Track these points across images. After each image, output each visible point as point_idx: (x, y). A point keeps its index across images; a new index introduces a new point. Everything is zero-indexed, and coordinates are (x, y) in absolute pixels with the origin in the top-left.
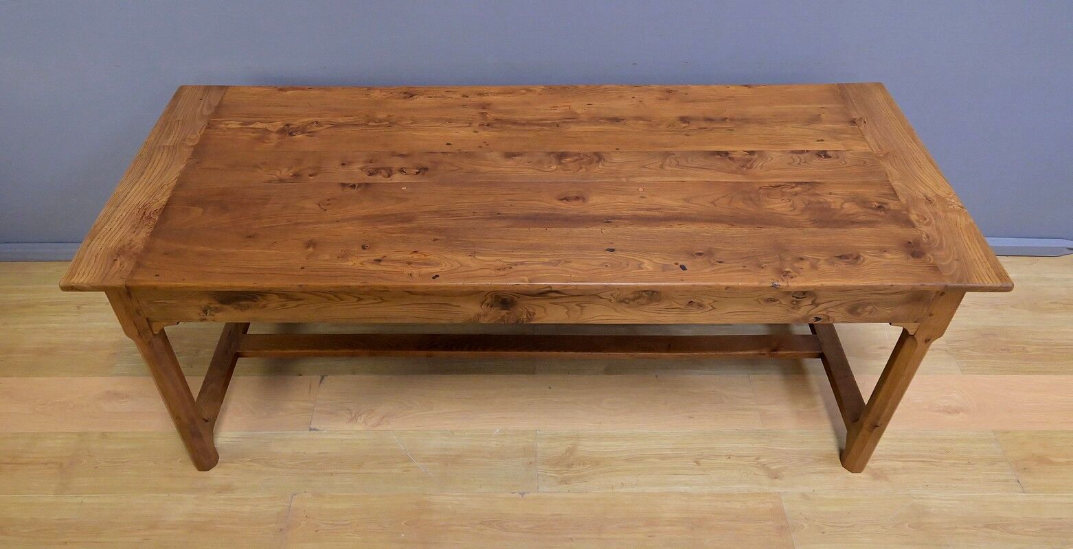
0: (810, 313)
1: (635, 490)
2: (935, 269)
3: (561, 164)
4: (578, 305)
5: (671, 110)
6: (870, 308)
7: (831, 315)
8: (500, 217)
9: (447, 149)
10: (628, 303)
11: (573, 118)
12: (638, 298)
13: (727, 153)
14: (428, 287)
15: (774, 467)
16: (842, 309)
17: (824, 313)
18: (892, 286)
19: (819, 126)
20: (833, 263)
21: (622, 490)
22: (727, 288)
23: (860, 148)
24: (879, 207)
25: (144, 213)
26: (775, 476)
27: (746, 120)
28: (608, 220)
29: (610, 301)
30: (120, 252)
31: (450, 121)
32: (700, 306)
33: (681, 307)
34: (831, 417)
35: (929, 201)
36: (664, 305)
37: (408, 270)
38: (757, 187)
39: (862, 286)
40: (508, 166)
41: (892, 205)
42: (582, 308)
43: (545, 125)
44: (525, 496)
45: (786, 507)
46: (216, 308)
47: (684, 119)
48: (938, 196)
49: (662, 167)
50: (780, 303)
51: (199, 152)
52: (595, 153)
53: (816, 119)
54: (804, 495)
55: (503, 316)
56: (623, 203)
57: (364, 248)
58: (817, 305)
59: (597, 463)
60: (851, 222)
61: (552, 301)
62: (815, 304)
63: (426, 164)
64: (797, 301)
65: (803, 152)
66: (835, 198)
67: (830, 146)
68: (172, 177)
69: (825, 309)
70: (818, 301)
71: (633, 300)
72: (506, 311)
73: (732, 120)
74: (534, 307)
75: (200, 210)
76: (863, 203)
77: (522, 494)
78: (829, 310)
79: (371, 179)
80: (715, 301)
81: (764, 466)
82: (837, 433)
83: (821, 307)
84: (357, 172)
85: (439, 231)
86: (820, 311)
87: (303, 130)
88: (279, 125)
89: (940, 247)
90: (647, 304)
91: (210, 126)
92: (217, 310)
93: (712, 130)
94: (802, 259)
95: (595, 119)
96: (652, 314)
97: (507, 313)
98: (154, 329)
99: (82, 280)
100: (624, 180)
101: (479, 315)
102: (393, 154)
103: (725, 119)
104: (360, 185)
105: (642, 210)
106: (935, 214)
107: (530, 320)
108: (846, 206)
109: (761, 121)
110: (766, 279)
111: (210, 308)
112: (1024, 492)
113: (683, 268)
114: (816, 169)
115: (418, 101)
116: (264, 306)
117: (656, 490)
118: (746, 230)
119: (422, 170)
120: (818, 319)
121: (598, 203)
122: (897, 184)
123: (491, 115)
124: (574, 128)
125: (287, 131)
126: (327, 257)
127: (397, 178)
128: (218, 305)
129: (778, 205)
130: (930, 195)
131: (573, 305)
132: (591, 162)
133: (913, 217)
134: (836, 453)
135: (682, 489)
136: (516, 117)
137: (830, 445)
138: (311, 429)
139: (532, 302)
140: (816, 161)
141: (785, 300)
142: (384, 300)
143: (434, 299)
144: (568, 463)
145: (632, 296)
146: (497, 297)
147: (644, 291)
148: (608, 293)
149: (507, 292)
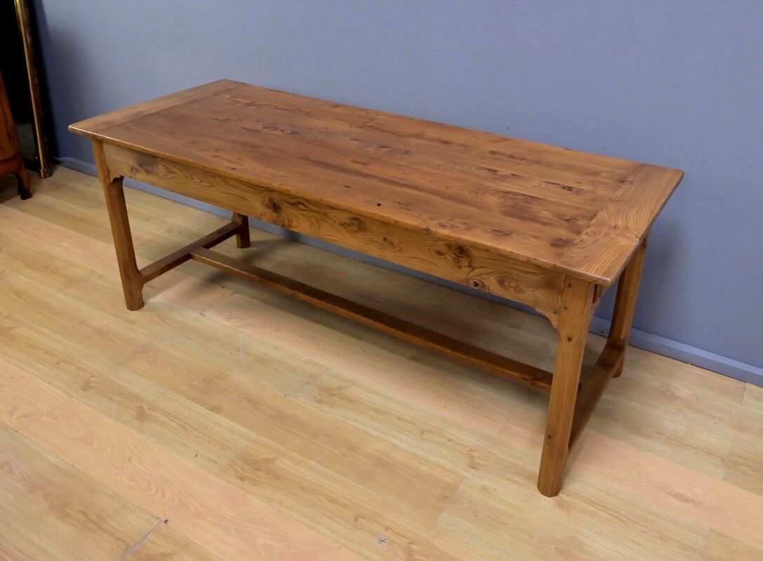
0: (469, 277)
1: (361, 427)
4: (317, 221)
5: (492, 147)
6: (512, 284)
7: (486, 283)
8: (305, 159)
9: (322, 129)
10: (346, 228)
11: (419, 136)
12: (352, 224)
13: (495, 171)
15: (478, 462)
16: (493, 279)
17: (479, 278)
19: (590, 177)
20: (485, 231)
21: (352, 423)
23: (604, 193)
24: (568, 220)
26: (474, 466)
27: (538, 163)
29: (335, 223)
32: (391, 244)
33: (379, 241)
35: (614, 228)
36: (369, 236)
37: (224, 163)
38: (491, 189)
41: (582, 222)
42: (319, 225)
44: (287, 397)
45: (462, 488)
47: (493, 152)
50: (446, 258)
51: (195, 101)
52: (407, 151)
53: (594, 174)
55: (275, 219)
57: (216, 150)
58: (474, 269)
59: (351, 402)
61: (301, 212)
62: (472, 267)
63: (300, 131)
64: (458, 260)
65: (554, 184)
66: (541, 208)
67: (581, 186)
69: (480, 275)
70: (474, 264)
71: (349, 226)
72: (276, 214)
73: (528, 160)
74: (291, 215)
76: (559, 215)
77: (285, 395)
78: (484, 276)
79: (261, 130)
80: (401, 243)
81: (471, 457)
83: (477, 271)
84: (258, 126)
86: (476, 276)
87: (257, 106)
90: (358, 232)
91: (214, 94)
92: (138, 171)
93: (505, 161)
95: (434, 139)
96: (362, 244)
101: (261, 214)
102: (289, 124)
103: (523, 159)
104: (252, 130)
106: (607, 234)
107: (290, 226)
108: (543, 213)
113: (379, 205)
116: (157, 174)
117: (376, 433)
119: (294, 133)
120: (476, 285)
122: (602, 214)
123: (370, 124)
124: (412, 140)
125: (249, 104)
127: (276, 132)
128: (137, 167)
129: (491, 200)
130: (621, 225)
131: (314, 220)
132: (397, 153)
133: (587, 231)
138: (202, 314)
139: (290, 210)
140: (557, 190)
141: (450, 256)
142: (213, 186)
143: (238, 192)
144: (332, 394)
145: (347, 222)
146: (271, 200)
147: (354, 219)
148: (333, 214)
149: (276, 197)
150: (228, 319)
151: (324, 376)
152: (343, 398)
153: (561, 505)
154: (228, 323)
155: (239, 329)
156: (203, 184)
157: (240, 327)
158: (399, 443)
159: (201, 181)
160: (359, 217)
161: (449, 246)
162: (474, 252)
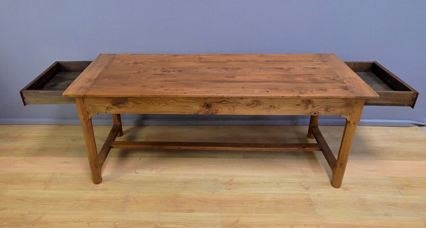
0: (312, 111)
1: (255, 192)
2: (352, 92)
3: (226, 70)
5: (263, 59)
6: (332, 109)
7: (319, 112)
8: (206, 81)
9: (189, 67)
10: (249, 106)
11: (231, 61)
12: (253, 104)
13: (282, 68)
14: (183, 96)
15: (307, 186)
16: (323, 109)
17: (317, 111)
18: (338, 96)
19: (313, 63)
20: (318, 91)
21: (250, 192)
22: (283, 97)
23: (326, 67)
24: (333, 79)
25: (90, 80)
26: (307, 189)
27: (288, 61)
28: (242, 82)
29: (243, 105)
30: (82, 87)
31: (189, 61)
32: (274, 107)
33: (268, 108)
34: (327, 172)
35: (350, 78)
36: (262, 107)
37: (177, 92)
38: (292, 75)
39: (328, 96)
40: (209, 71)
41: (338, 79)
42: (234, 108)
43: (220, 62)
45: (312, 198)
46: (111, 107)
47: (267, 61)
48: (353, 77)
49: (260, 71)
50: (301, 106)
51: (107, 67)
52: (238, 68)
53: (312, 61)
54: (318, 195)
55: (207, 111)
56: (247, 78)
57: (161, 87)
58: (314, 107)
59: (241, 184)
60: (324, 82)
61: (224, 105)
62: (313, 107)
63: (181, 70)
64: (307, 106)
65: (307, 68)
66: (318, 77)
67: (316, 66)
68: (99, 72)
70: (314, 106)
71: (251, 105)
72: (208, 109)
73: (283, 61)
74: (218, 108)
75: (108, 79)
76: (328, 78)
77: (213, 193)
78: (319, 109)
79: (163, 73)
80: (279, 105)
81: (303, 186)
82: (329, 176)
83: (316, 108)
84: (159, 71)
85: (187, 84)
86: (315, 110)
87: (141, 63)
88: (133, 62)
89: (354, 87)
90: (256, 106)
91: (110, 62)
92: (112, 108)
93: (276, 63)
94: (307, 90)
95: (236, 61)
96: (257, 111)
97: (209, 110)
98: (89, 116)
99: (70, 93)
100: (247, 73)
101: (199, 111)
102: (171, 68)
103: (281, 61)
104: (160, 74)
105: (253, 80)
106: (352, 81)
107: (216, 113)
108: (322, 79)
109: (293, 62)
110: (295, 95)
111: (109, 107)
112: (402, 195)
113: (268, 92)
114: (312, 71)
115: (178, 57)
116: (127, 107)
117: (263, 192)
118: (288, 84)
119: (180, 71)
120: (315, 113)
121: (238, 78)
122: (338, 74)
123: (202, 60)
124: (230, 63)
125: (136, 63)
126: (149, 89)
127: (172, 73)
128: (112, 106)
129: (299, 79)
130: (350, 77)
131: (231, 106)
132: (236, 70)
133: (345, 81)
134: (330, 182)
135: (272, 192)
136: (212, 61)
137: (327, 180)
138: (136, 173)
139: (217, 105)
140: (312, 70)
141: (303, 105)
142: (167, 104)
143: (184, 104)
144: (230, 184)
145: (250, 103)
146: (205, 103)
147: (255, 101)
148: (242, 101)
149: (209, 101)
150: (152, 170)
151: (219, 178)
152: (236, 184)
153: (345, 189)
154: (154, 172)
155: (161, 173)
156: (160, 105)
157: (160, 172)
158: (275, 192)
159: (159, 104)
160: (257, 100)
161: (303, 101)
162: (315, 101)
